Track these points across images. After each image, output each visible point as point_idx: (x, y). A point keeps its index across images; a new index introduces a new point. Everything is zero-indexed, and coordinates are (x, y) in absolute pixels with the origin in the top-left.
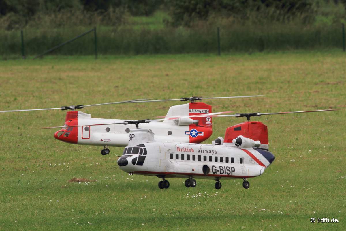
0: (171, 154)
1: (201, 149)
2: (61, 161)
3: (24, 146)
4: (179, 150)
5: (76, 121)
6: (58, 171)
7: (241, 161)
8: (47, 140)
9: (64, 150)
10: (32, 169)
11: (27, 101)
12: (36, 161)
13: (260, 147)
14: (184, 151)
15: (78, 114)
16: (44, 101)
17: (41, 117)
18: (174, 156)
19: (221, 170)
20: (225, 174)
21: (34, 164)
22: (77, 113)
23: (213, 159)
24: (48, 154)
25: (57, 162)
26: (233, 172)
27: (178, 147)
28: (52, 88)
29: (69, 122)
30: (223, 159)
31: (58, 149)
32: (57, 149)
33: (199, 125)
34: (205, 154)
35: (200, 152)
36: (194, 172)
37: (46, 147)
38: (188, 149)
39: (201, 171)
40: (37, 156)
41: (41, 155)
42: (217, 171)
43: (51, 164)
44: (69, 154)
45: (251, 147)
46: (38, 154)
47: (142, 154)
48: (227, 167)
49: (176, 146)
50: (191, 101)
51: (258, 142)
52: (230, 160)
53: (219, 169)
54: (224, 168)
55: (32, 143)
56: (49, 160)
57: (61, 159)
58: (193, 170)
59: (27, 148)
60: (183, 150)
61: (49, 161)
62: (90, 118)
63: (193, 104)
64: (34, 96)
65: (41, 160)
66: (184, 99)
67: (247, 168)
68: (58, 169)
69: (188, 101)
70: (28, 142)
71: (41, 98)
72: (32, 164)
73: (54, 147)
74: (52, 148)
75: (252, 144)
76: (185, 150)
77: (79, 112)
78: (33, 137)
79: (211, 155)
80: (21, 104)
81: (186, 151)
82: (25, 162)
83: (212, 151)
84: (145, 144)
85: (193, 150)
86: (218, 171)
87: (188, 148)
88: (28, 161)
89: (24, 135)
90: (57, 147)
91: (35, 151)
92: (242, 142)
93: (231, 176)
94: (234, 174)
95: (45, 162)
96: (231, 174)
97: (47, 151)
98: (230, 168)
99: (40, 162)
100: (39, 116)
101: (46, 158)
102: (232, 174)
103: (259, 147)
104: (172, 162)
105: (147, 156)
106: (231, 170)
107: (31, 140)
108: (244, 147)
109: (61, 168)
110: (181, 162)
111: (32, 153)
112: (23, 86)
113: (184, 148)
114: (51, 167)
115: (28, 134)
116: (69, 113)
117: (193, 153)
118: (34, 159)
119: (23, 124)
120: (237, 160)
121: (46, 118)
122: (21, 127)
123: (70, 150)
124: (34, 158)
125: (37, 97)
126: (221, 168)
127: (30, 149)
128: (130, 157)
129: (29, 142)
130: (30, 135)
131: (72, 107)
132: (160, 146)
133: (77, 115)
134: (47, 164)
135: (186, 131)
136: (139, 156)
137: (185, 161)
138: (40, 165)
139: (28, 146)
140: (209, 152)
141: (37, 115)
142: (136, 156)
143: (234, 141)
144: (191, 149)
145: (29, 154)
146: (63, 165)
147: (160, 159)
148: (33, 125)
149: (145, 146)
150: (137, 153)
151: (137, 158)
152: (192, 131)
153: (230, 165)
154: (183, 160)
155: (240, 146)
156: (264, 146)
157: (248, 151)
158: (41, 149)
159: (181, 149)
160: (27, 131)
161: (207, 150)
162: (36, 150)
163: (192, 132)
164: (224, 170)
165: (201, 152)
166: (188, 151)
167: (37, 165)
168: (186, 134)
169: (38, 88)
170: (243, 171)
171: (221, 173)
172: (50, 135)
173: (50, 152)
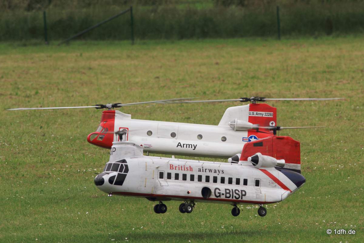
0: (160, 173)
1: (203, 167)
2: (92, 166)
3: (47, 149)
4: (172, 168)
5: (113, 122)
6: (88, 178)
7: (257, 183)
8: (75, 141)
9: (95, 153)
10: (58, 176)
11: (50, 95)
12: (61, 166)
13: (285, 167)
14: (179, 170)
15: (116, 114)
16: (71, 95)
17: (67, 114)
18: (165, 175)
19: (226, 193)
20: (233, 198)
21: (59, 170)
22: (114, 113)
23: (219, 180)
24: (76, 157)
25: (86, 167)
26: (243, 197)
27: (170, 165)
28: (81, 79)
29: (104, 123)
30: (233, 181)
31: (88, 152)
32: (86, 152)
33: (259, 130)
34: (208, 174)
35: (200, 171)
36: (190, 195)
37: (73, 150)
38: (184, 168)
39: (199, 194)
40: (62, 160)
41: (67, 159)
42: (221, 194)
43: (80, 170)
44: (101, 157)
45: (272, 167)
46: (64, 157)
47: (122, 172)
48: (236, 190)
49: (168, 163)
50: (252, 102)
51: (283, 161)
52: (242, 182)
53: (224, 192)
54: (231, 191)
55: (57, 145)
56: (77, 165)
57: (92, 164)
58: (188, 193)
59: (51, 150)
60: (177, 168)
61: (77, 167)
62: (131, 119)
63: (253, 105)
64: (58, 89)
65: (67, 165)
66: (244, 100)
67: (263, 192)
68: (88, 176)
69: (249, 102)
70: (52, 143)
71: (68, 92)
72: (57, 169)
73: (84, 149)
74: (80, 150)
75: (274, 163)
76: (181, 168)
77: (116, 111)
78: (58, 138)
79: (216, 175)
80: (43, 99)
81: (182, 170)
82: (49, 167)
83: (218, 170)
84: (127, 160)
85: (191, 169)
86: (223, 194)
87: (184, 166)
88: (52, 166)
89: (47, 135)
90: (86, 149)
91: (61, 155)
92: (259, 160)
93: (240, 200)
94: (244, 198)
95: (72, 167)
96: (240, 199)
97: (74, 153)
98: (240, 191)
99: (66, 167)
100: (64, 113)
101: (73, 163)
102: (242, 198)
103: (283, 167)
104: (161, 182)
105: (128, 174)
106: (240, 194)
107: (55, 141)
108: (262, 166)
109: (92, 174)
110: (174, 182)
111: (57, 157)
112: (46, 77)
113: (179, 165)
114: (79, 174)
115: (52, 134)
116: (105, 112)
117: (191, 172)
118: (59, 164)
119: (46, 123)
120: (251, 182)
121: (73, 115)
122: (44, 125)
123: (102, 153)
124: (59, 162)
125: (62, 90)
126: (228, 191)
127: (54, 151)
128: (107, 175)
129: (54, 143)
130: (54, 135)
131: (109, 105)
132: (146, 163)
133: (114, 116)
134: (74, 170)
135: (243, 138)
136: (118, 174)
137: (180, 181)
138: (66, 171)
139: (52, 148)
140: (213, 171)
141: (62, 112)
142: (115, 173)
143: (250, 158)
144: (189, 167)
145: (54, 158)
146: (94, 170)
147: (146, 179)
148: (57, 124)
149: (126, 163)
150: (117, 171)
151: (115, 176)
152: (251, 137)
153: (241, 187)
154: (176, 181)
155: (257, 166)
156: (294, 166)
157: (268, 172)
158: (68, 152)
159: (176, 167)
160: (51, 130)
161: (211, 169)
162: (61, 153)
163: (250, 139)
164: (231, 193)
165: (203, 171)
166: (184, 170)
167: (63, 170)
168: (243, 141)
169: (63, 79)
170: (258, 196)
171: (226, 197)
172: (78, 135)
173: (78, 155)
